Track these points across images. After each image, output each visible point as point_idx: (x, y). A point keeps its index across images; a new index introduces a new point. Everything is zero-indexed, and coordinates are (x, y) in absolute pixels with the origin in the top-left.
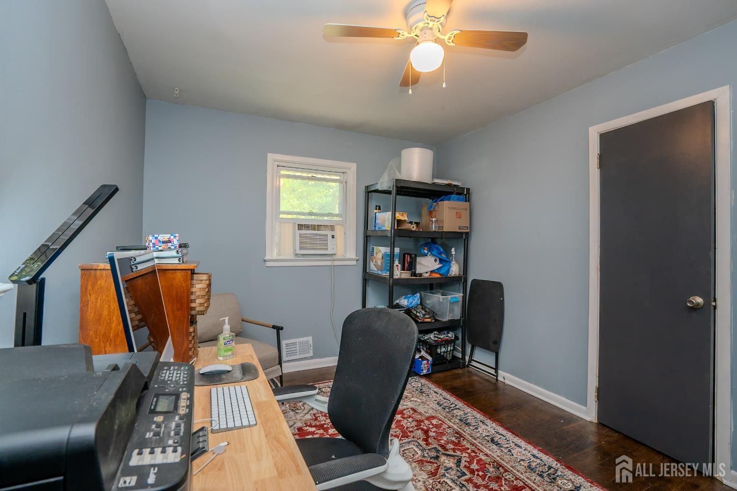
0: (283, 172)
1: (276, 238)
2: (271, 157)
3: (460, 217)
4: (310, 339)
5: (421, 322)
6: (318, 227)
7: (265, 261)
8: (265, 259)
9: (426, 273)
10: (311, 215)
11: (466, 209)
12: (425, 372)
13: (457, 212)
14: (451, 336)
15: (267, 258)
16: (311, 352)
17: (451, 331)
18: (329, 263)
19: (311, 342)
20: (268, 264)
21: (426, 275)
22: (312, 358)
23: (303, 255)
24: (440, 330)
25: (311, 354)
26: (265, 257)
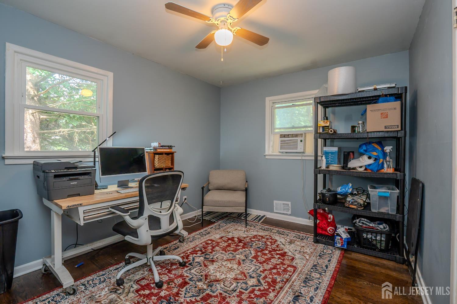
0: (277, 106)
1: (271, 143)
2: (268, 99)
3: (387, 117)
4: (289, 203)
5: (346, 207)
6: (296, 135)
7: (265, 156)
8: (264, 154)
9: (361, 167)
10: (293, 128)
12: (339, 245)
13: (382, 114)
14: (382, 227)
15: (267, 153)
16: (290, 211)
18: (300, 158)
19: (290, 205)
20: (267, 157)
21: (362, 170)
22: (290, 215)
23: (286, 153)
25: (289, 213)
26: (265, 153)
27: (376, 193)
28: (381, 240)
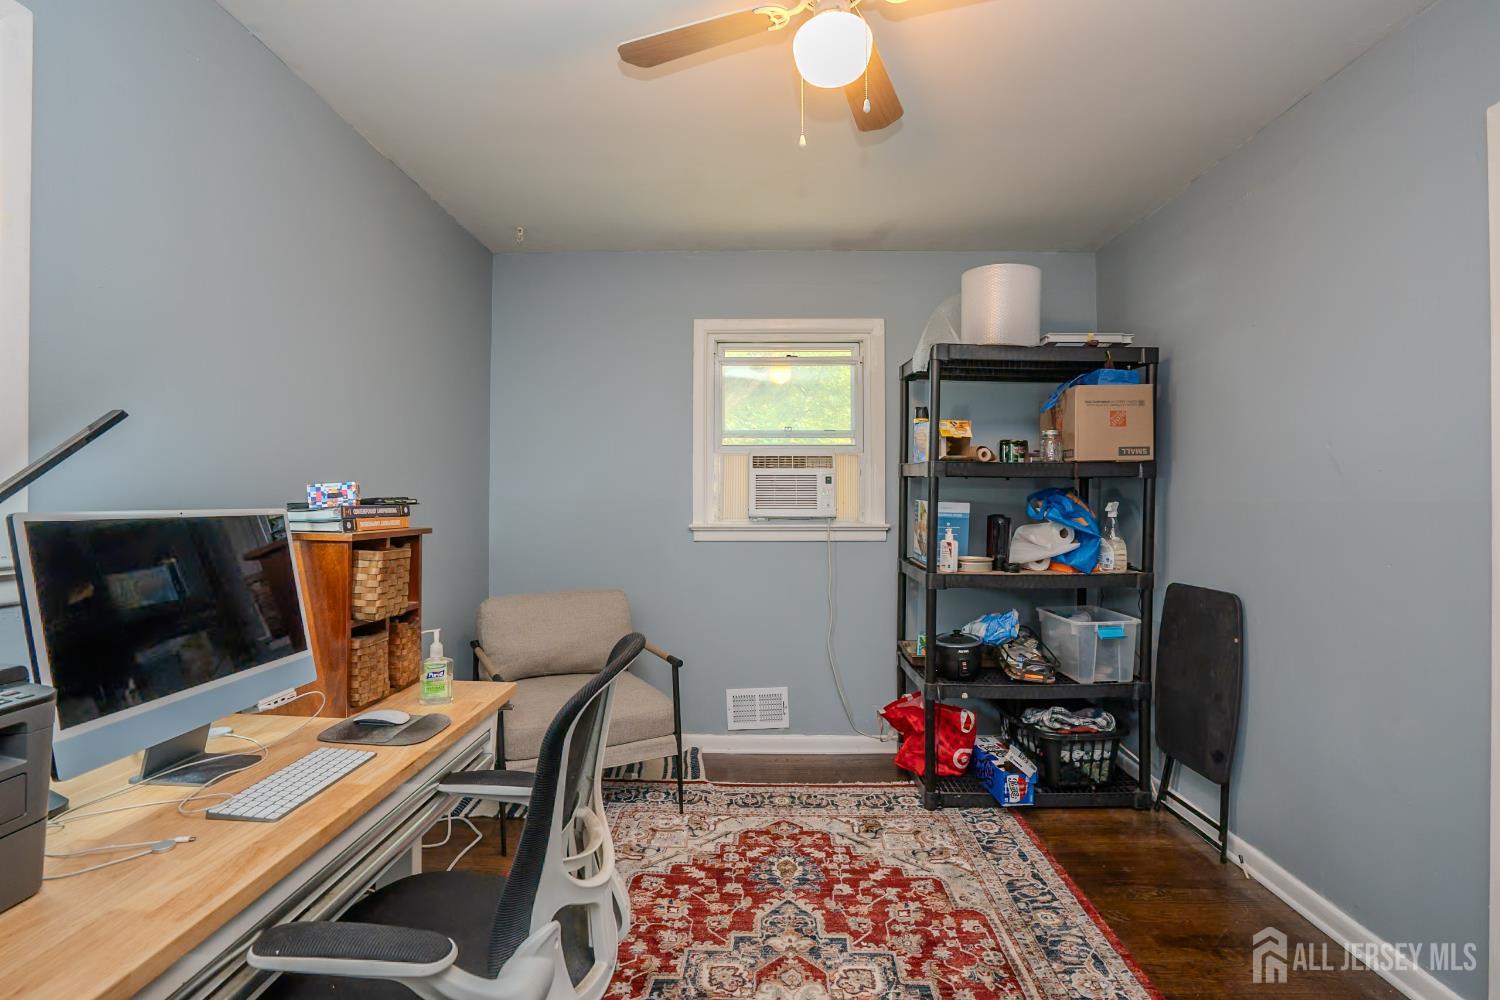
0: (728, 354)
1: (715, 487)
2: (701, 326)
3: (1124, 424)
4: (783, 691)
5: (1016, 681)
6: (800, 462)
7: (691, 531)
8: (691, 526)
9: (1039, 562)
10: (789, 436)
11: (1142, 403)
12: (1014, 801)
13: (1113, 413)
14: (1104, 723)
15: (696, 523)
16: (786, 718)
17: (1108, 711)
18: (822, 536)
19: (785, 698)
20: (698, 536)
21: (1040, 569)
22: (786, 731)
23: (769, 519)
24: (1075, 705)
25: (785, 723)
26: (692, 522)
27: (1072, 630)
28: (1102, 759)
